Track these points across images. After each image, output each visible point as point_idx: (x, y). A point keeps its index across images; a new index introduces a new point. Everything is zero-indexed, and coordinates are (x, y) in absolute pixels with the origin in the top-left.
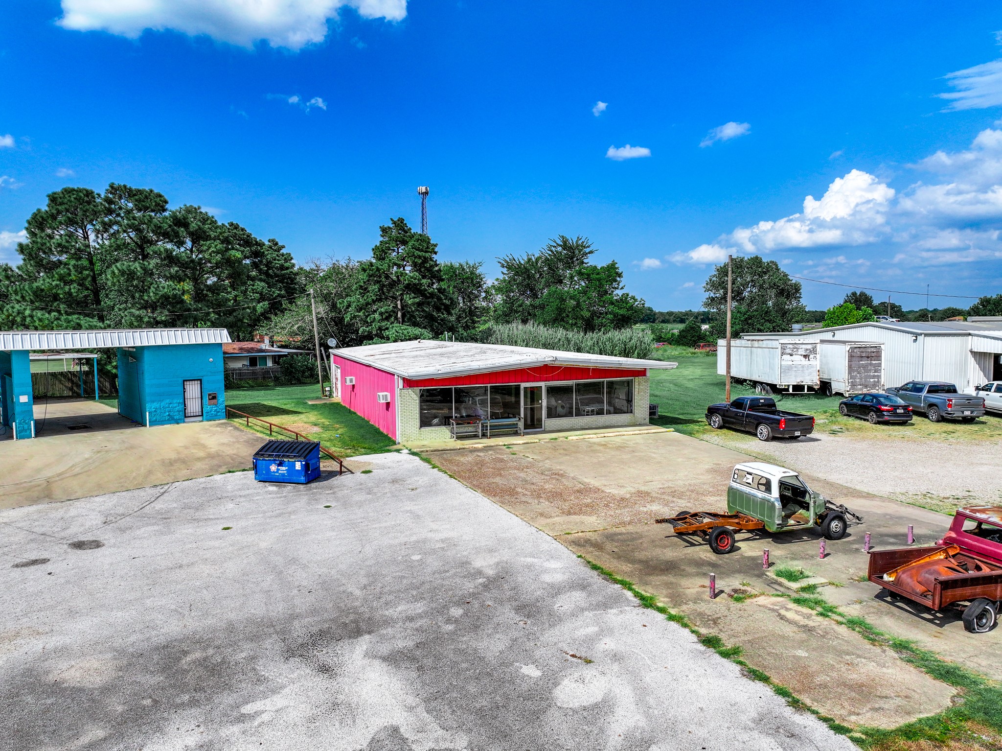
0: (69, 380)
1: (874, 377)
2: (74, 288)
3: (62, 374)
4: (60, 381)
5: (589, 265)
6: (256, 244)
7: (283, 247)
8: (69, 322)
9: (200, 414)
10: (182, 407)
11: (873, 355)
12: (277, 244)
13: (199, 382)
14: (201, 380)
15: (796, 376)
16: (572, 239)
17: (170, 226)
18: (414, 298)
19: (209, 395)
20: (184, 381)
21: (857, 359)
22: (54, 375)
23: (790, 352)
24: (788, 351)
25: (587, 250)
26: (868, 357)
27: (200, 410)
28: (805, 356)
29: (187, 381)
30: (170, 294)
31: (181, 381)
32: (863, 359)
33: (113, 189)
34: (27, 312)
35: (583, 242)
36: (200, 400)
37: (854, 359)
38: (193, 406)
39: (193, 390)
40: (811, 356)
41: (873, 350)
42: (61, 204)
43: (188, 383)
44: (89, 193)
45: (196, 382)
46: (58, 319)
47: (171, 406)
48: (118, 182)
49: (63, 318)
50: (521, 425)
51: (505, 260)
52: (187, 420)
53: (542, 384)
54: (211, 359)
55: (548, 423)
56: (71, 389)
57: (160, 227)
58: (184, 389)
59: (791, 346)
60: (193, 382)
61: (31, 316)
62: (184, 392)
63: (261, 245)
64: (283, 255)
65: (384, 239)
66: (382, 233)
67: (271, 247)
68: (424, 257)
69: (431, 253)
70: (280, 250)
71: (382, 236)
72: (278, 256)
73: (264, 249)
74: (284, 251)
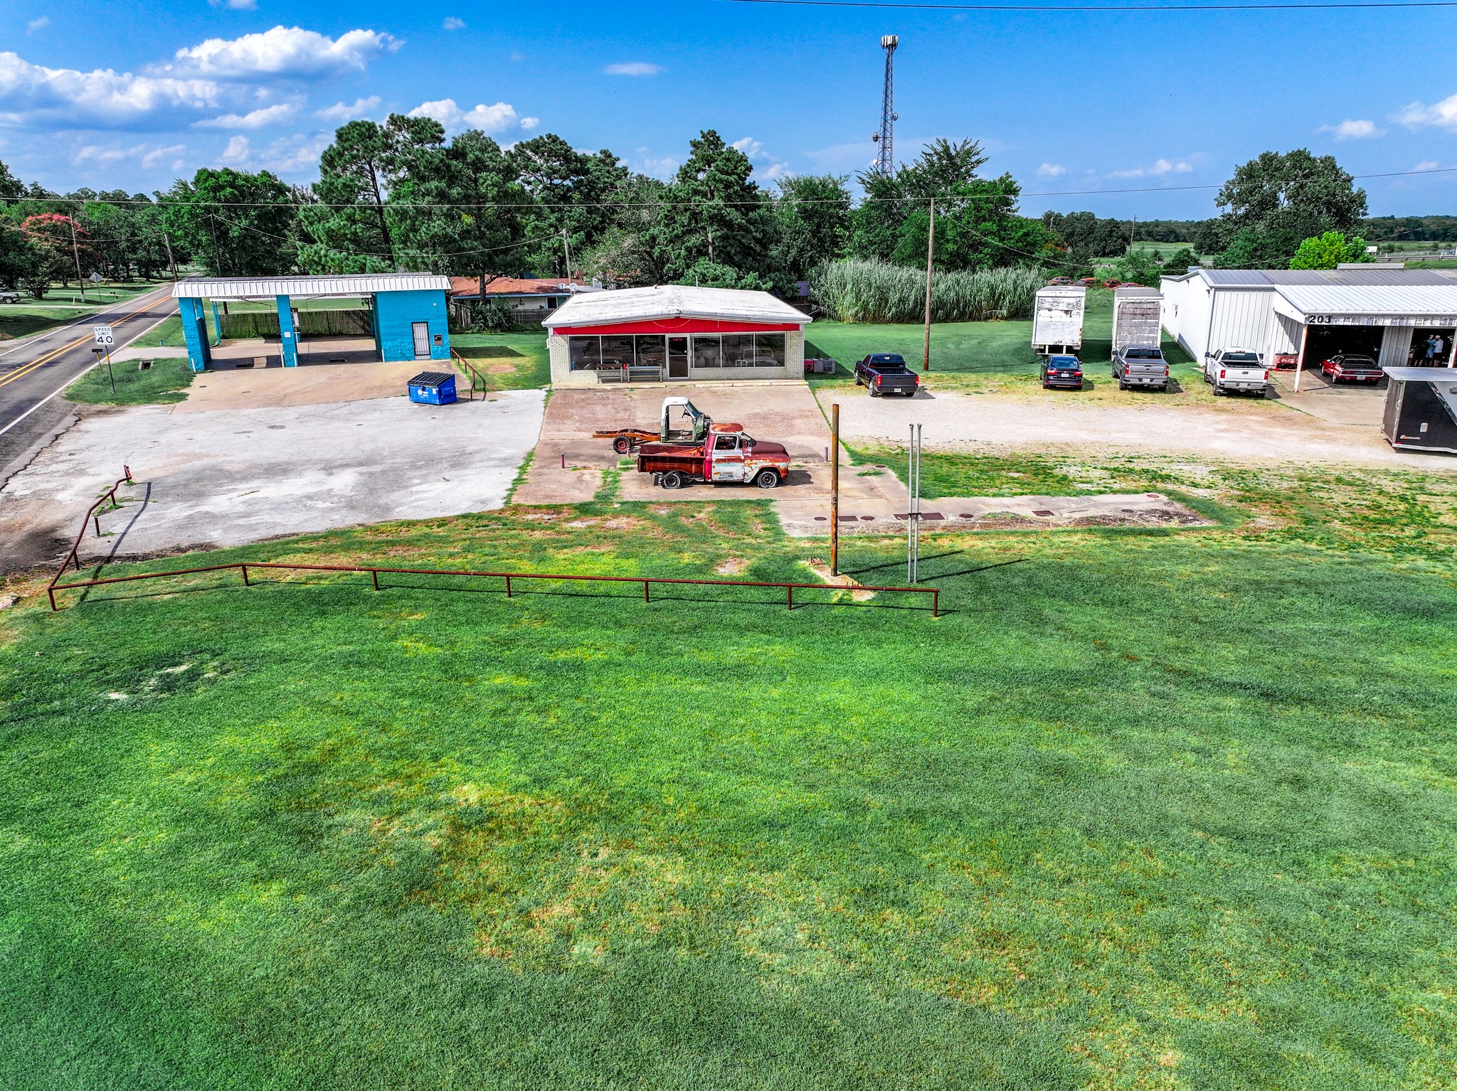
0: (361, 319)
1: (1148, 338)
2: (359, 227)
3: (354, 312)
4: (353, 319)
5: (978, 178)
6: (576, 161)
7: (618, 159)
8: (356, 261)
9: (428, 353)
10: (411, 346)
11: (1149, 312)
12: (610, 156)
14: (427, 323)
15: (1054, 335)
16: (956, 143)
17: (442, 161)
18: (718, 231)
19: (435, 336)
20: (412, 323)
21: (1129, 317)
22: (347, 313)
23: (1049, 306)
24: (1047, 305)
25: (974, 159)
26: (1143, 315)
27: (428, 350)
28: (1066, 312)
29: (415, 323)
30: (440, 234)
31: (409, 323)
32: (1137, 317)
33: (393, 120)
34: (323, 252)
36: (427, 340)
37: (1125, 316)
38: (422, 346)
39: (421, 331)
40: (1074, 312)
41: (1149, 306)
42: (348, 140)
43: (416, 325)
44: (371, 127)
45: (423, 324)
46: (347, 259)
47: (402, 344)
48: (397, 113)
49: (351, 257)
50: (667, 371)
52: (417, 357)
53: (687, 335)
54: (434, 304)
55: (693, 372)
56: (363, 328)
57: (431, 163)
58: (413, 330)
59: (1050, 300)
60: (421, 324)
61: (326, 256)
62: (413, 333)
63: (583, 160)
64: (615, 170)
65: (694, 157)
66: (692, 149)
67: (601, 161)
68: (727, 181)
69: (738, 175)
70: (613, 164)
71: (692, 153)
72: (608, 172)
73: (589, 165)
74: (619, 165)
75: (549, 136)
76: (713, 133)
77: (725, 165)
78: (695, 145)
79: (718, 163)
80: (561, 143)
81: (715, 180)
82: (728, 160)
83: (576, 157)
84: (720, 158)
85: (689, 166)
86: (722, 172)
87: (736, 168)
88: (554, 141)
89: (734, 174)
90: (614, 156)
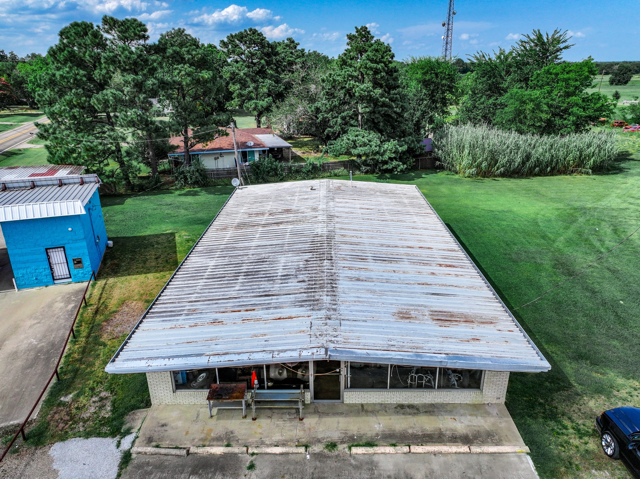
5: (562, 60)
6: (269, 47)
7: (298, 44)
9: (69, 276)
10: (48, 271)
12: (293, 42)
13: (62, 249)
14: (64, 247)
16: (547, 33)
18: (366, 107)
19: (74, 260)
20: (46, 249)
25: (562, 46)
27: (68, 273)
29: (49, 249)
31: (43, 250)
35: (561, 36)
36: (66, 264)
38: (61, 270)
39: (58, 257)
43: (51, 250)
45: (59, 249)
47: (37, 271)
51: (476, 57)
52: (56, 282)
54: (70, 229)
58: (48, 255)
60: (56, 250)
62: (49, 259)
63: (273, 47)
64: (296, 52)
65: (349, 47)
66: (348, 41)
67: (287, 45)
68: (376, 69)
69: (384, 63)
70: (296, 47)
71: (348, 44)
72: (291, 53)
73: (279, 49)
74: (299, 48)
75: (251, 30)
76: (365, 29)
77: (375, 55)
78: (350, 37)
79: (369, 53)
80: (259, 34)
81: (366, 67)
82: (377, 51)
83: (268, 44)
84: (370, 49)
85: (345, 54)
86: (372, 61)
87: (383, 57)
88: (254, 33)
89: (381, 62)
90: (296, 42)
